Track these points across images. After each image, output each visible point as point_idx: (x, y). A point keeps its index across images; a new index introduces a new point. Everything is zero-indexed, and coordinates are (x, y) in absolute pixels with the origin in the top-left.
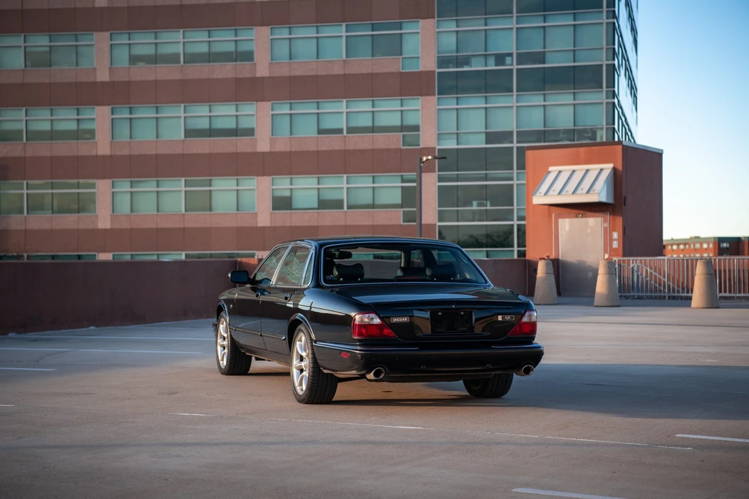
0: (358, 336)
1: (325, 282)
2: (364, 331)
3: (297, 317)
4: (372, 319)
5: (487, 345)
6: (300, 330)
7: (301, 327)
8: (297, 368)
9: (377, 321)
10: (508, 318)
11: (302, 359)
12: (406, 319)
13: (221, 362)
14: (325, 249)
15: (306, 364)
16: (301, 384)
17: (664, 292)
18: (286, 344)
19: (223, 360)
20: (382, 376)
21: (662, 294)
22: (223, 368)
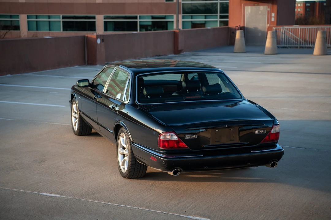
0: (162, 147)
1: (139, 102)
2: (166, 144)
3: (120, 123)
4: (172, 136)
5: (248, 150)
6: (122, 131)
7: (122, 129)
8: (121, 154)
9: (175, 138)
10: (262, 132)
11: (124, 148)
12: (195, 136)
13: (74, 127)
14: (138, 77)
15: (126, 152)
16: (123, 165)
17: (298, 45)
18: (113, 135)
19: (75, 126)
20: (178, 174)
21: (297, 46)
22: (76, 131)
